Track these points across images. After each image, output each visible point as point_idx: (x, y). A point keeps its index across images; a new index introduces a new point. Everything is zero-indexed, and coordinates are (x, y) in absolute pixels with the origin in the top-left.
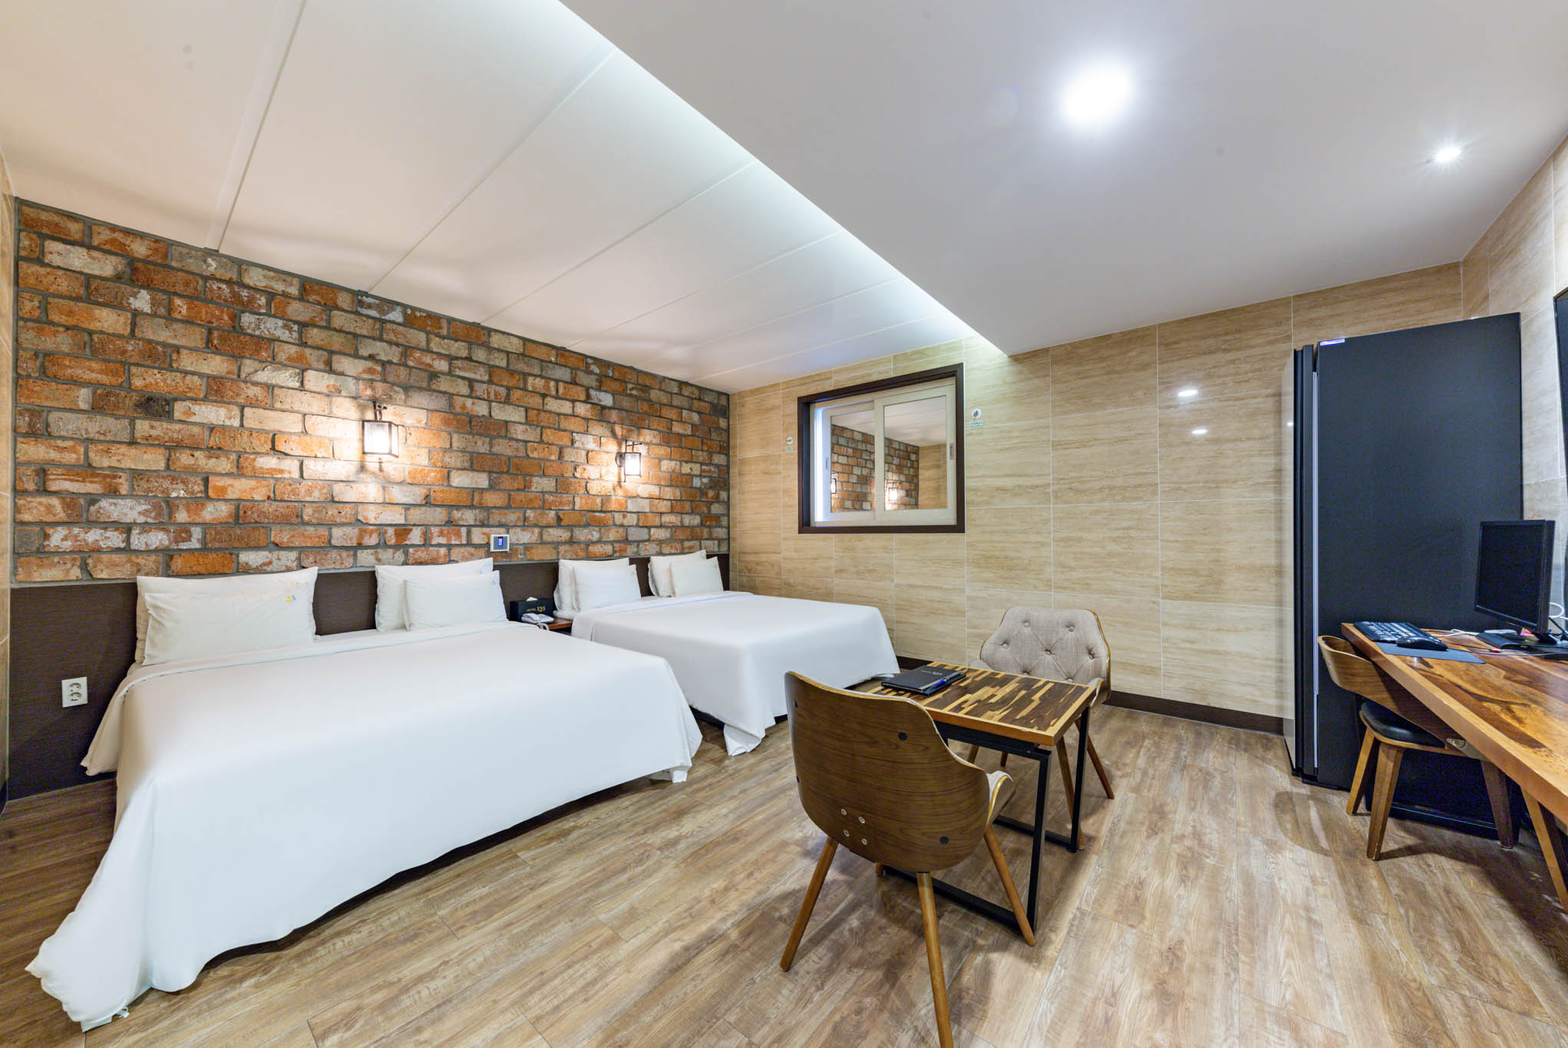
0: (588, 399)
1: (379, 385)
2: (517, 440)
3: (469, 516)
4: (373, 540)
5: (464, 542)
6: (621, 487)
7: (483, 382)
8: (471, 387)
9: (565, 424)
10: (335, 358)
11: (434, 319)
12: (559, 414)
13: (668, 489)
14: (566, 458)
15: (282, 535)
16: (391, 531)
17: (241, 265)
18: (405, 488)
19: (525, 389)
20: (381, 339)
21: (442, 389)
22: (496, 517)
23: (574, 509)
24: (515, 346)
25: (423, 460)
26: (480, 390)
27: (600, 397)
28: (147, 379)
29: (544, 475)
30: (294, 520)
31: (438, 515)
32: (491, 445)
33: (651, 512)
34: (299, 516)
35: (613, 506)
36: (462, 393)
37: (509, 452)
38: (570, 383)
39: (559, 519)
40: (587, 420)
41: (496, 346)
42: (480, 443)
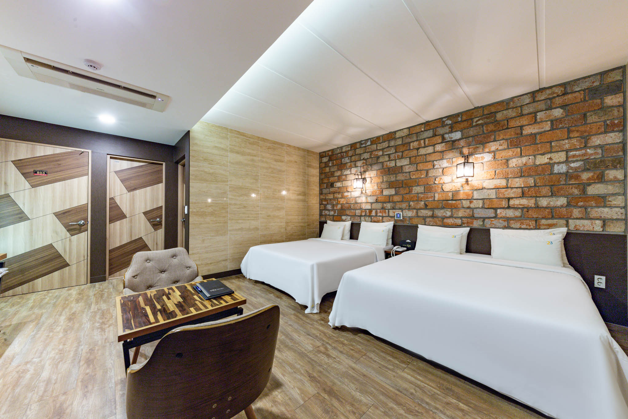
0: (443, 140)
1: (365, 167)
2: (406, 173)
3: (389, 206)
4: (363, 214)
5: (387, 215)
6: (468, 184)
7: (393, 153)
8: (389, 157)
9: (429, 158)
10: (356, 162)
11: (378, 138)
12: (426, 155)
13: (518, 179)
14: (430, 175)
15: (348, 212)
16: (368, 211)
17: (342, 148)
18: (371, 197)
19: (410, 149)
20: (365, 152)
21: (380, 161)
22: (398, 206)
23: (434, 200)
24: (406, 132)
25: (376, 187)
26: (392, 157)
27: (452, 136)
28: (332, 179)
29: (418, 185)
30: (350, 208)
31: (379, 206)
32: (396, 177)
33: (497, 198)
34: (351, 207)
35: (461, 197)
36: (386, 160)
37: (403, 178)
38: (433, 137)
39: (426, 205)
40: (442, 152)
41: (398, 137)
42: (392, 177)
